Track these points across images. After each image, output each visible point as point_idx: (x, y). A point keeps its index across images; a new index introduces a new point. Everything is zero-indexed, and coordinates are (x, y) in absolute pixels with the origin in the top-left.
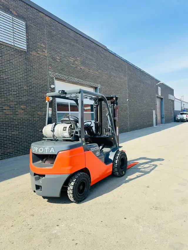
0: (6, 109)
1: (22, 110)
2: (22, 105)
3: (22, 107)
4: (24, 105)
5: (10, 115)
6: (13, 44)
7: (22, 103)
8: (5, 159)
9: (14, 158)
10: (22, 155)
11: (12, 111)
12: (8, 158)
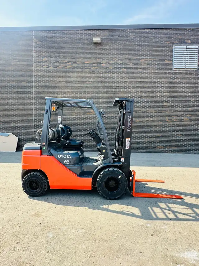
0: (174, 118)
1: (187, 118)
2: (188, 114)
3: (187, 116)
4: (189, 114)
5: (177, 122)
6: (184, 68)
7: (188, 113)
8: (170, 153)
9: (176, 154)
10: (184, 153)
11: (178, 119)
12: (172, 153)
